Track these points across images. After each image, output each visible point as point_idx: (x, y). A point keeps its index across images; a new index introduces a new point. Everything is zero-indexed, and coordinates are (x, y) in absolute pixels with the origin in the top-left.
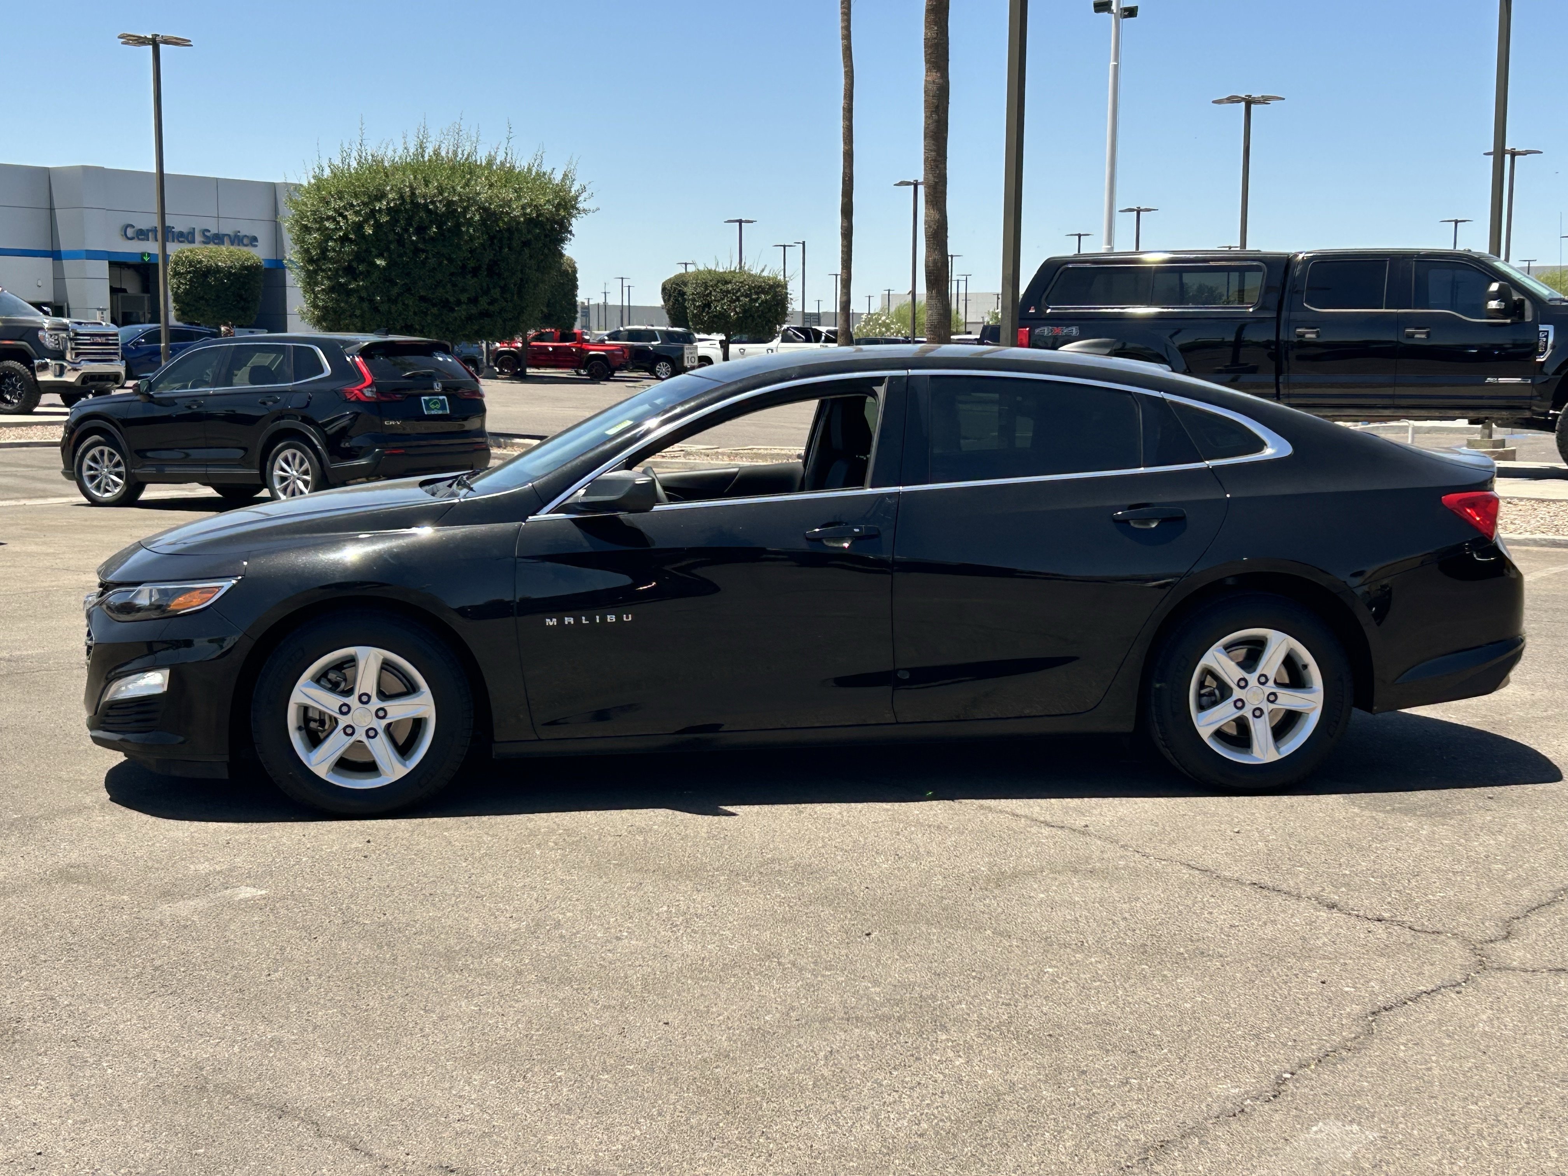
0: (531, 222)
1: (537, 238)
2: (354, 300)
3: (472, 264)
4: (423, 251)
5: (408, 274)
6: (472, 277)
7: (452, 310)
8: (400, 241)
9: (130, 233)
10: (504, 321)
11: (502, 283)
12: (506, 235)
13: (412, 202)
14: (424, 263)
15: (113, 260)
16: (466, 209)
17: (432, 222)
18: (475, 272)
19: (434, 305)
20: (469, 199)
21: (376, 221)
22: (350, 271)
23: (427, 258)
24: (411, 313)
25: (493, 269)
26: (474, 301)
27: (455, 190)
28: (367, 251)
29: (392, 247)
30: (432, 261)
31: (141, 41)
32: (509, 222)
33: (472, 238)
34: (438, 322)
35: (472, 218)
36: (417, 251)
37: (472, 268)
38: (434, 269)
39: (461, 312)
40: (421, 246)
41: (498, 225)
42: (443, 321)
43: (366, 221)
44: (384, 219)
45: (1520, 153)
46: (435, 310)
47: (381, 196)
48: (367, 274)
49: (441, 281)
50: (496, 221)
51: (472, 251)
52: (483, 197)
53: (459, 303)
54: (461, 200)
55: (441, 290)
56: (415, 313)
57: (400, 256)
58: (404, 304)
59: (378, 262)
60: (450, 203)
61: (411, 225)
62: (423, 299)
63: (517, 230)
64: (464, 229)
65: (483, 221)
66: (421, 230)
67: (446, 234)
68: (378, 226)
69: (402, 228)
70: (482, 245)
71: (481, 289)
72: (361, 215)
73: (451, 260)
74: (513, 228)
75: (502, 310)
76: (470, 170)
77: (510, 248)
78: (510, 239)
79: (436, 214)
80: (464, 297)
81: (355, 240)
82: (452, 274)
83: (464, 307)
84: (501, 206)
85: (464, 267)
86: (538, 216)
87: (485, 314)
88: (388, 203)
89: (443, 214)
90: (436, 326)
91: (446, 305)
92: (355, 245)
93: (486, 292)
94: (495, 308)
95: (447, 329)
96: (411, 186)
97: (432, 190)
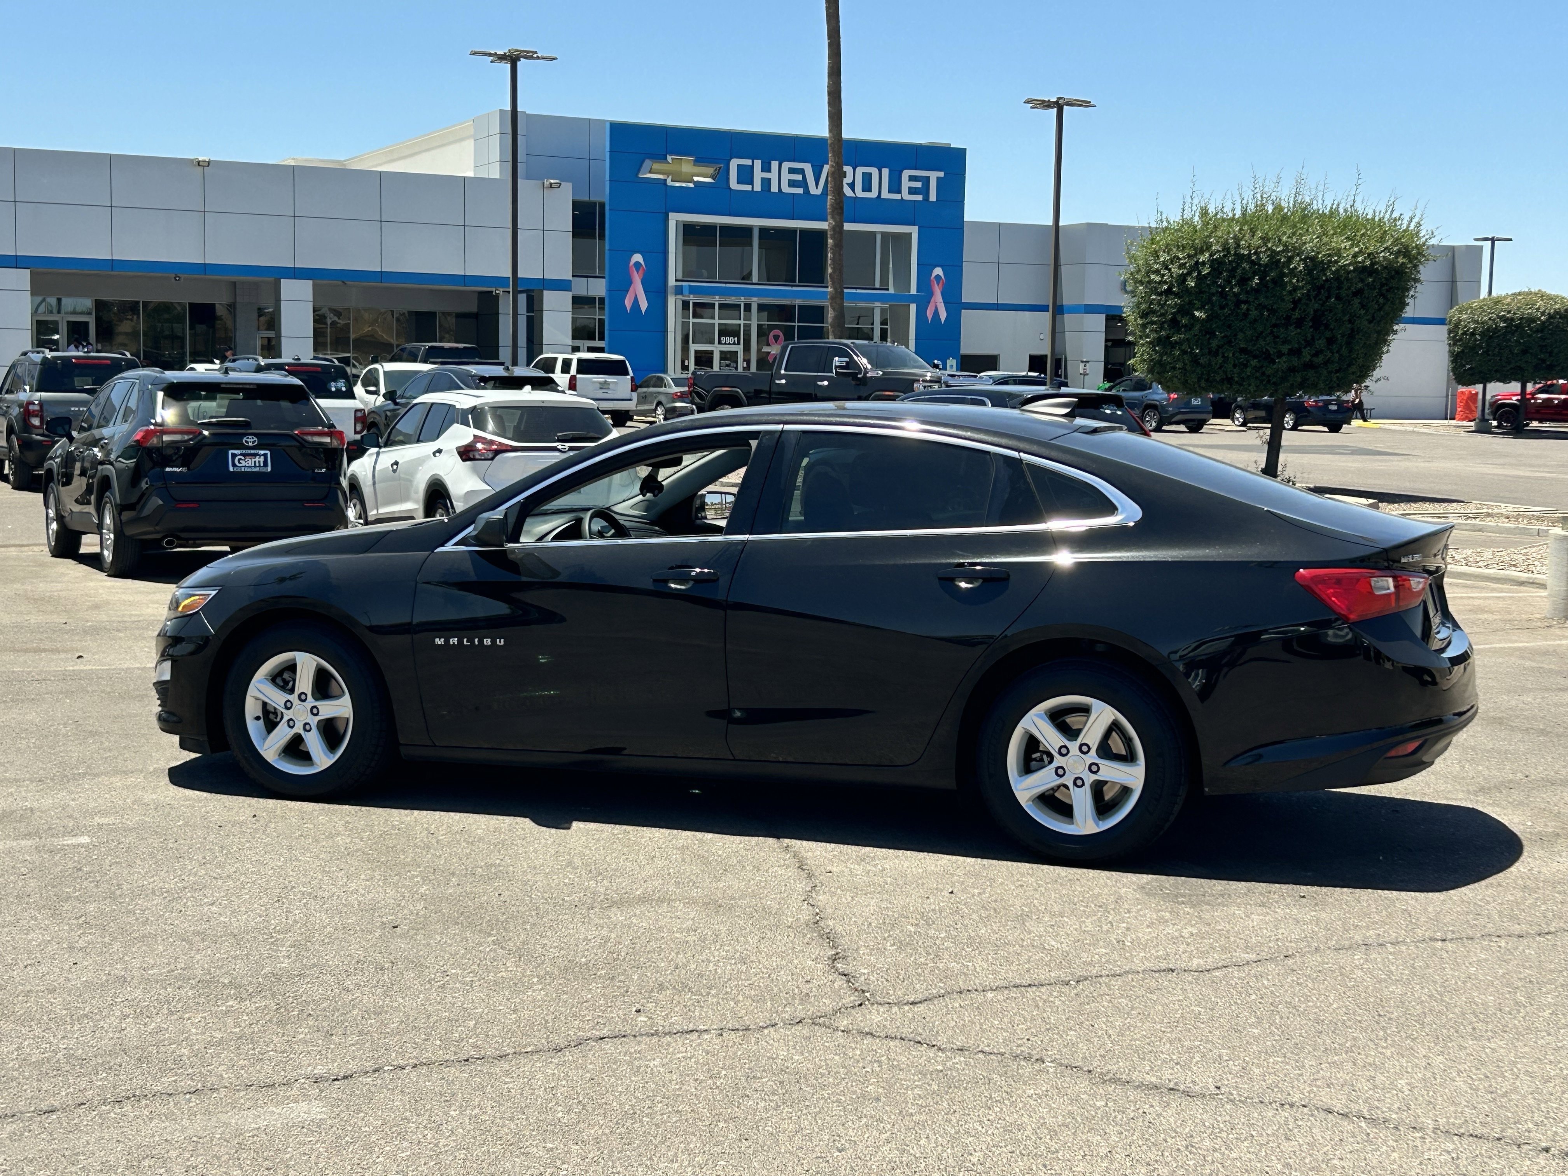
0: (1363, 271)
1: (1371, 287)
2: (1177, 353)
3: (1297, 315)
4: (1245, 302)
5: (1229, 327)
6: (1296, 327)
7: (1274, 362)
8: (1223, 294)
10: (1330, 372)
11: (1328, 334)
12: (1335, 284)
13: (1236, 254)
14: (1246, 315)
15: (1110, 314)
16: (1290, 260)
17: (1255, 274)
18: (1299, 323)
19: (1255, 357)
20: (1295, 248)
21: (1199, 273)
22: (1174, 325)
23: (1248, 310)
24: (1231, 366)
25: (1318, 321)
26: (1292, 352)
27: (1280, 240)
28: (1190, 303)
29: (1213, 299)
30: (1254, 313)
31: (1046, 105)
32: (1337, 270)
33: (1295, 289)
34: (1258, 374)
35: (1295, 268)
36: (1238, 303)
37: (1297, 319)
38: (1255, 320)
39: (1282, 363)
40: (1242, 297)
41: (1325, 275)
42: (1263, 374)
43: (1189, 273)
44: (1205, 272)
46: (1254, 362)
47: (1207, 247)
48: (1189, 327)
49: (1262, 332)
50: (1324, 270)
51: (1296, 302)
52: (1308, 246)
53: (1280, 354)
54: (1286, 250)
55: (1262, 342)
56: (1235, 366)
57: (1222, 308)
58: (1223, 356)
59: (1197, 314)
60: (1273, 254)
61: (1234, 277)
62: (1243, 351)
63: (1347, 279)
64: (1286, 280)
65: (1309, 271)
66: (1244, 281)
67: (1270, 285)
68: (1200, 278)
69: (1224, 280)
70: (1308, 295)
71: (1305, 340)
72: (1185, 268)
73: (1272, 311)
74: (1342, 278)
75: (1326, 363)
77: (1338, 298)
78: (1339, 288)
79: (1260, 265)
80: (1285, 349)
81: (1178, 293)
82: (1275, 326)
83: (1284, 358)
84: (1329, 255)
85: (1288, 318)
86: (1372, 264)
87: (1309, 366)
88: (1211, 255)
89: (1266, 265)
90: (1257, 378)
91: (1267, 357)
92: (1179, 298)
93: (1309, 343)
94: (1320, 359)
95: (1269, 382)
96: (1235, 238)
97: (1256, 242)
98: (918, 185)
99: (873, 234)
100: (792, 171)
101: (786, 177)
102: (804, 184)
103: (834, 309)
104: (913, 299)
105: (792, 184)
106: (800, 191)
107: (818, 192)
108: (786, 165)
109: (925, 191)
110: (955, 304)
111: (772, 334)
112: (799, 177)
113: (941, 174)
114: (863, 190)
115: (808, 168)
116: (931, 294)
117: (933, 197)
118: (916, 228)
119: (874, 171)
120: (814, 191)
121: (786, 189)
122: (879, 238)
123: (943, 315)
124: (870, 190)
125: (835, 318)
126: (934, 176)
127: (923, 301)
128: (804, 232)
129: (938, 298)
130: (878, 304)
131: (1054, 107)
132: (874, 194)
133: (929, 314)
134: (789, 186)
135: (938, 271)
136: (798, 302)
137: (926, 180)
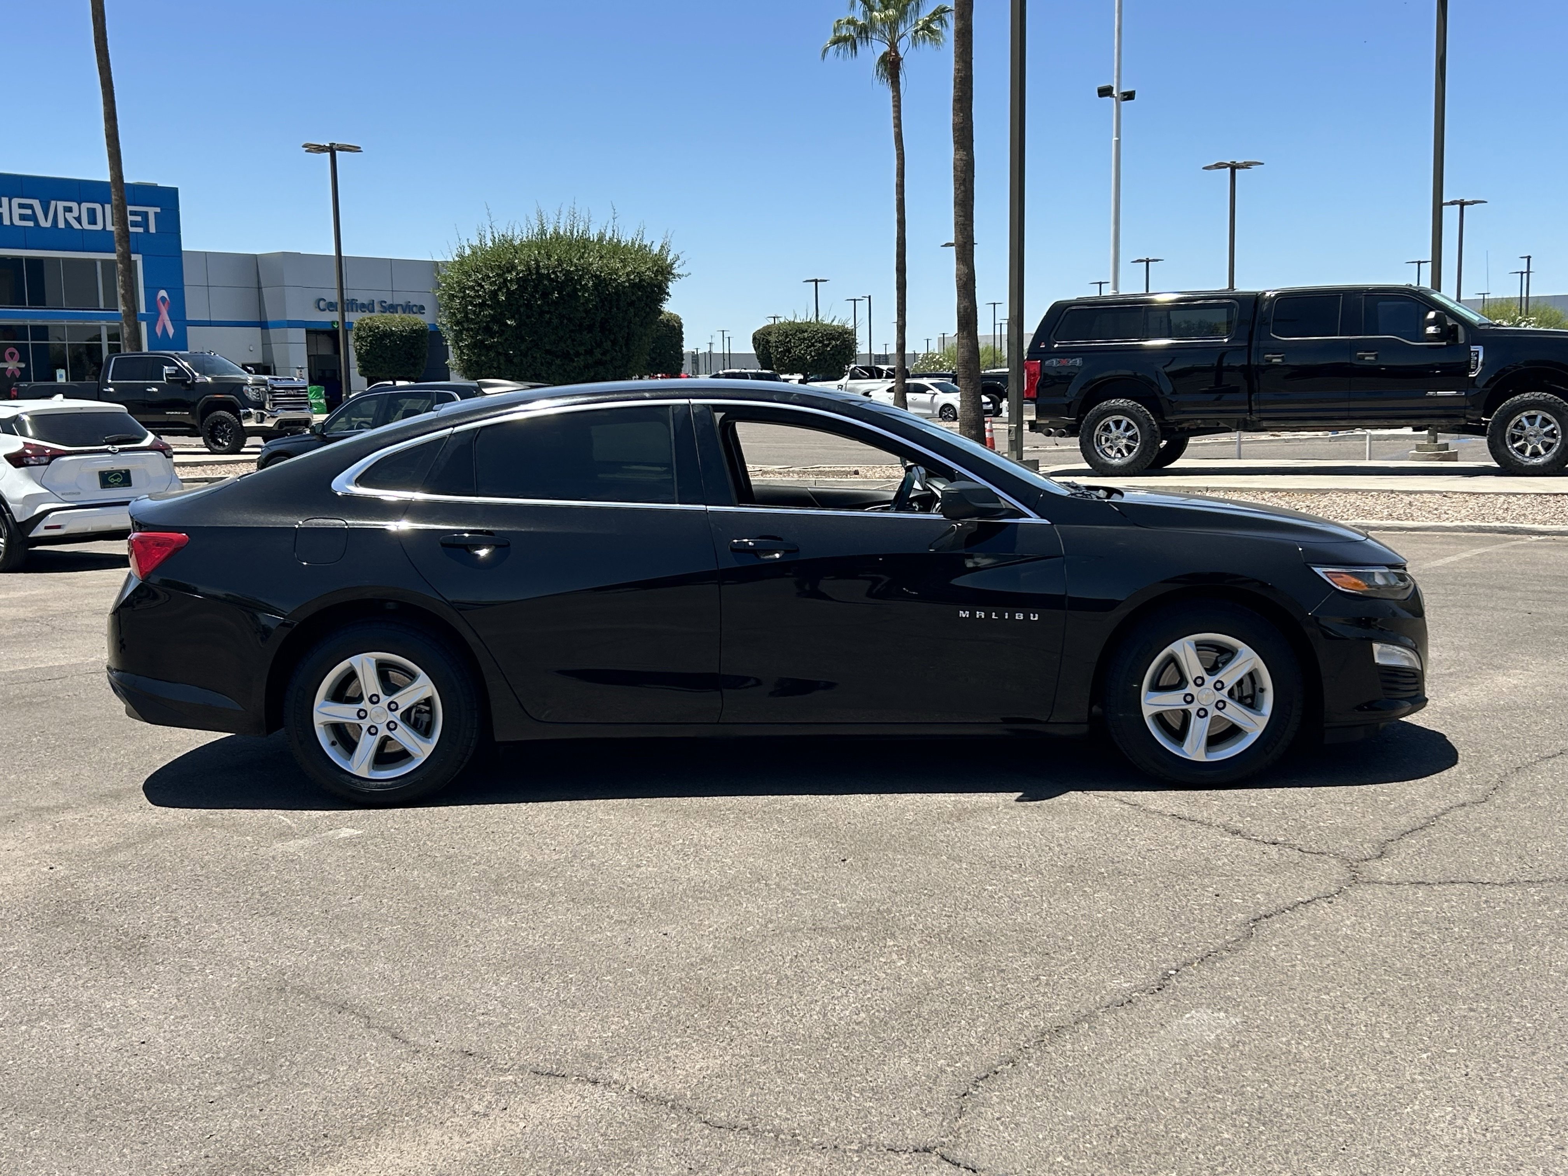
0: (634, 286)
1: (640, 298)
2: (491, 354)
3: (587, 322)
4: (548, 312)
5: (536, 332)
6: (588, 333)
7: (573, 361)
8: (529, 306)
9: (322, 304)
11: (613, 337)
12: (616, 298)
13: (538, 273)
14: (549, 322)
15: (309, 327)
16: (581, 277)
17: (554, 290)
18: (590, 328)
19: (557, 357)
20: (583, 268)
21: (508, 289)
22: (487, 330)
23: (550, 319)
24: (539, 364)
25: (604, 326)
26: (587, 352)
27: (571, 262)
28: (501, 314)
29: (522, 310)
30: (555, 321)
31: (321, 149)
32: (616, 287)
33: (587, 301)
34: (561, 371)
35: (586, 284)
36: (542, 313)
37: (588, 325)
38: (557, 327)
39: (580, 362)
40: (546, 308)
41: (608, 290)
42: (565, 370)
43: (500, 289)
44: (514, 287)
45: (1468, 203)
46: (558, 362)
47: (512, 268)
48: (501, 333)
49: (562, 337)
50: (607, 285)
51: (588, 312)
52: (595, 267)
53: (578, 354)
54: (577, 270)
55: (563, 345)
57: (528, 317)
58: (532, 357)
59: (509, 322)
60: (568, 273)
61: (537, 292)
62: (548, 352)
63: (624, 293)
64: (580, 294)
65: (596, 286)
66: (545, 295)
67: (566, 298)
68: (509, 293)
69: (529, 294)
70: (595, 306)
71: (596, 343)
72: (496, 285)
73: (570, 320)
74: (620, 292)
76: (584, 244)
77: (618, 309)
78: (618, 300)
79: (557, 282)
80: (581, 350)
81: (491, 305)
82: (572, 331)
83: (582, 357)
84: (610, 274)
85: (581, 325)
86: (640, 281)
88: (518, 274)
89: (563, 282)
90: (560, 374)
92: (492, 310)
93: (599, 345)
96: (536, 260)
97: (553, 262)
98: (139, 219)
99: (93, 262)
100: (21, 206)
101: (16, 212)
102: (34, 217)
103: (128, 326)
104: (144, 317)
105: (23, 217)
106: (31, 224)
107: (48, 224)
108: (16, 201)
109: (145, 223)
110: (181, 322)
111: (7, 352)
112: (29, 212)
113: (158, 210)
114: (89, 223)
115: (36, 203)
116: (159, 314)
117: (152, 229)
118: (140, 256)
119: (98, 207)
120: (43, 223)
121: (17, 222)
122: (99, 264)
123: (171, 331)
124: (95, 223)
125: (130, 333)
126: (152, 211)
127: (153, 319)
128: (29, 260)
129: (165, 317)
130: (103, 323)
131: (327, 151)
132: (99, 227)
133: (159, 330)
134: (20, 219)
135: (163, 293)
136: (29, 323)
137: (145, 215)
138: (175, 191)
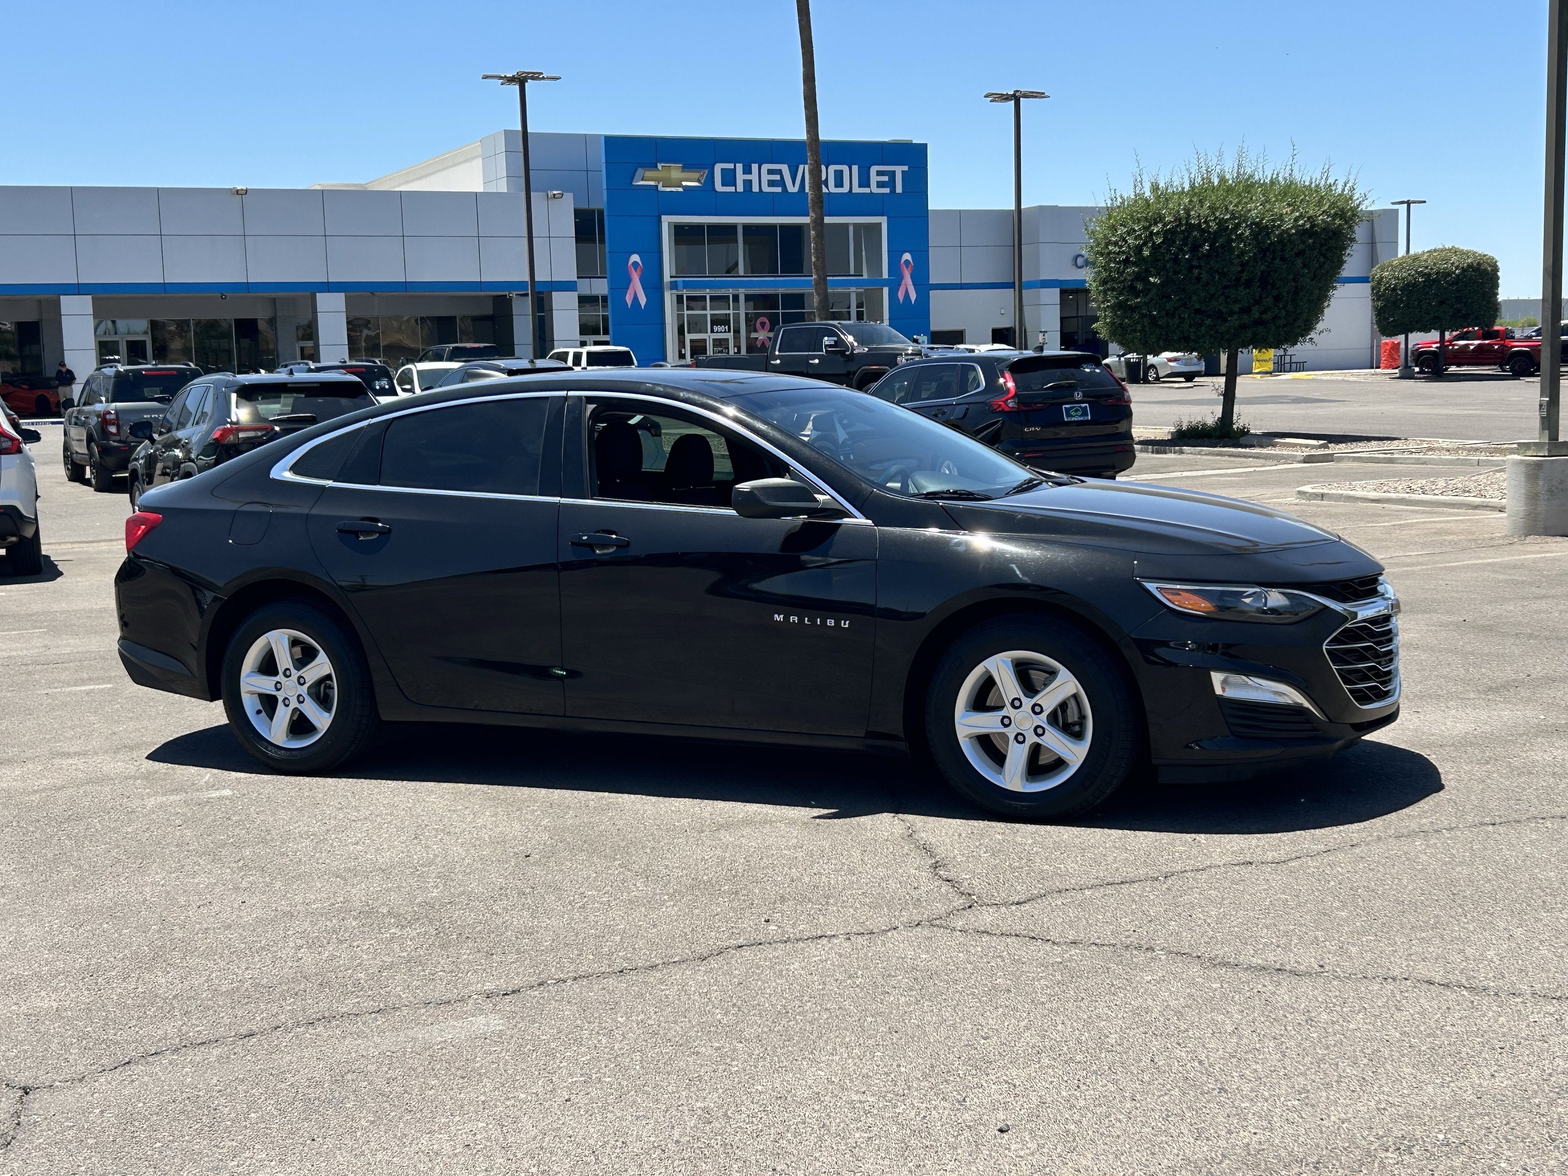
0: (1303, 233)
1: (1312, 247)
2: (1136, 316)
3: (1245, 276)
4: (1196, 267)
5: (1184, 290)
6: (1245, 288)
7: (1226, 320)
8: (1176, 260)
9: (1080, 261)
11: (1275, 292)
12: (1279, 247)
13: (1187, 224)
14: (1198, 279)
15: (1065, 287)
16: (1237, 226)
17: (1205, 241)
18: (1248, 284)
19: (1209, 317)
20: (1241, 215)
21: (1154, 243)
22: (1132, 290)
23: (1200, 274)
24: (1187, 326)
25: (1264, 281)
26: (1243, 311)
27: (1227, 209)
28: (1146, 270)
29: (1168, 266)
30: (1205, 276)
31: (1005, 98)
32: (1281, 234)
33: (1243, 253)
34: (1212, 332)
35: (1242, 234)
36: (1191, 268)
37: (1246, 280)
38: (1208, 283)
39: (1233, 321)
40: (1195, 263)
41: (1269, 239)
42: (1217, 332)
43: (1145, 244)
44: (1160, 240)
46: (1208, 322)
47: (1160, 218)
48: (1145, 292)
49: (1214, 294)
50: (1268, 234)
51: (1243, 265)
52: (1254, 213)
53: (1232, 313)
54: (1233, 217)
55: (1215, 303)
56: (1190, 325)
57: (1176, 273)
58: (1180, 317)
59: (1153, 280)
60: (1221, 223)
61: (1186, 245)
62: (1197, 311)
63: (1290, 241)
64: (1234, 245)
65: (1255, 235)
66: (1195, 248)
67: (1220, 250)
68: (1155, 248)
69: (1177, 248)
70: (1254, 257)
71: (1254, 299)
72: (1141, 239)
73: (1223, 274)
74: (1285, 240)
75: (1275, 318)
77: (1282, 259)
78: (1283, 250)
79: (1209, 232)
80: (1236, 308)
81: (1135, 262)
82: (1226, 287)
83: (1235, 317)
84: (1273, 220)
85: (1238, 279)
86: (1313, 226)
87: (1259, 322)
88: (1164, 226)
89: (1215, 232)
90: (1211, 335)
91: (1221, 317)
92: (1137, 267)
93: (1258, 302)
94: (1268, 316)
95: (1222, 339)
96: (1185, 209)
97: (1205, 211)
98: (885, 178)
99: (846, 226)
100: (770, 172)
101: (765, 177)
102: (782, 183)
103: (818, 294)
104: (885, 283)
105: (771, 183)
106: (779, 190)
107: (796, 189)
108: (765, 167)
109: (892, 183)
110: (923, 286)
111: (758, 322)
112: (778, 177)
113: (906, 168)
114: (836, 186)
115: (785, 168)
116: (901, 278)
117: (899, 189)
118: (885, 218)
119: (845, 168)
120: (792, 189)
121: (766, 189)
122: (851, 229)
123: (913, 296)
124: (842, 186)
125: (820, 302)
126: (899, 170)
127: (895, 284)
128: (783, 227)
129: (908, 280)
130: (853, 289)
131: (1011, 100)
132: (845, 189)
133: (901, 295)
134: (769, 186)
135: (907, 256)
136: (781, 291)
137: (892, 174)
138: (924, 147)
